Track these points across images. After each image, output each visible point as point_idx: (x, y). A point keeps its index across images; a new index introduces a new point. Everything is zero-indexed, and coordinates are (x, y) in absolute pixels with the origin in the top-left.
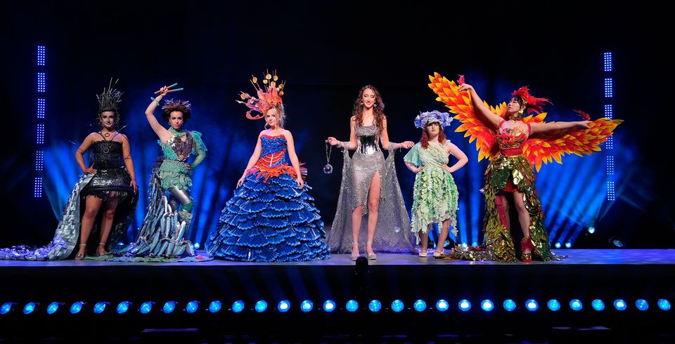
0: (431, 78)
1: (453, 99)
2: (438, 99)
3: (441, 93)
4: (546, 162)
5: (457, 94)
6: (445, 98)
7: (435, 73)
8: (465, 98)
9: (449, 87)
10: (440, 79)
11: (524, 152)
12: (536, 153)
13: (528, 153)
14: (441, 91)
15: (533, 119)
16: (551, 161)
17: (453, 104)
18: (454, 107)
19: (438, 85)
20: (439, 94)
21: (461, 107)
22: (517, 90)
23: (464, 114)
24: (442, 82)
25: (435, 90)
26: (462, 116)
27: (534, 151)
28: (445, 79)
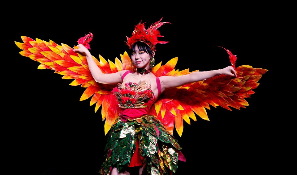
0: (18, 44)
1: (60, 63)
2: (41, 67)
3: (42, 59)
4: (188, 122)
5: (63, 55)
6: (48, 64)
7: (23, 38)
8: (73, 57)
9: (48, 50)
10: (32, 43)
11: (158, 113)
12: (173, 112)
13: (163, 114)
14: (39, 56)
15: (163, 68)
16: (195, 119)
17: (61, 69)
18: (65, 72)
19: (33, 50)
20: (39, 60)
21: (74, 69)
22: (130, 35)
23: (80, 77)
24: (36, 45)
25: (32, 57)
26: (79, 80)
27: (171, 108)
28: (38, 41)
